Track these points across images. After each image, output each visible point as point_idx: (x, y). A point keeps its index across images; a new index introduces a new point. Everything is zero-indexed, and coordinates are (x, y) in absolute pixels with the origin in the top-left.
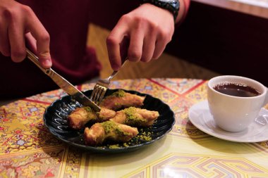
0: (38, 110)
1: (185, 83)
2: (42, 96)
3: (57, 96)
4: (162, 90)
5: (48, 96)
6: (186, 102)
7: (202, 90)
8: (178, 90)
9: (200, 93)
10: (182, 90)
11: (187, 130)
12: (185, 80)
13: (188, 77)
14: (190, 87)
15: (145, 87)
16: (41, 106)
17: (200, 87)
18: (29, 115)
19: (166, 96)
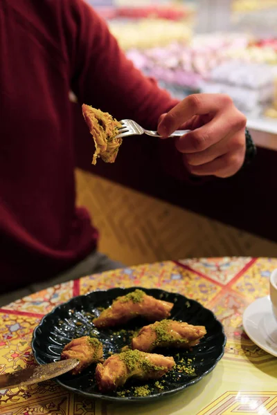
0: (21, 328)
1: (228, 264)
2: (23, 302)
3: (45, 301)
4: (196, 279)
5: (34, 303)
6: (235, 298)
7: (254, 275)
8: (218, 277)
9: (251, 281)
10: (225, 276)
11: (243, 347)
12: (226, 260)
13: (231, 254)
14: (236, 271)
15: (172, 275)
16: (25, 321)
17: (250, 270)
18: (9, 337)
19: (204, 289)
